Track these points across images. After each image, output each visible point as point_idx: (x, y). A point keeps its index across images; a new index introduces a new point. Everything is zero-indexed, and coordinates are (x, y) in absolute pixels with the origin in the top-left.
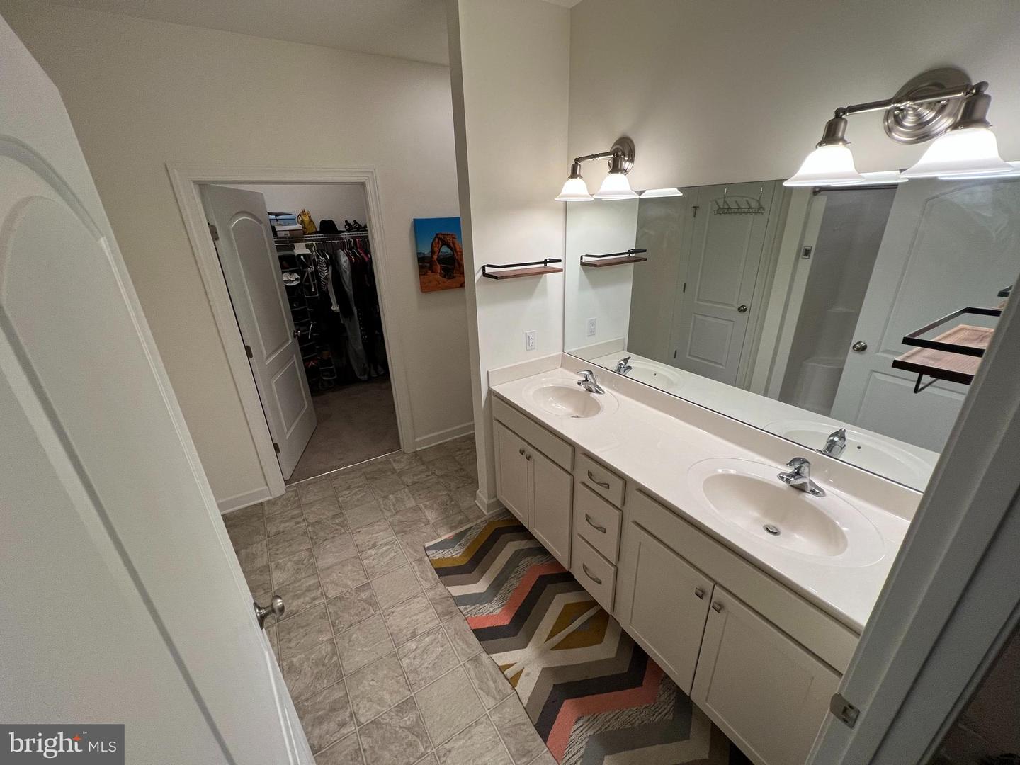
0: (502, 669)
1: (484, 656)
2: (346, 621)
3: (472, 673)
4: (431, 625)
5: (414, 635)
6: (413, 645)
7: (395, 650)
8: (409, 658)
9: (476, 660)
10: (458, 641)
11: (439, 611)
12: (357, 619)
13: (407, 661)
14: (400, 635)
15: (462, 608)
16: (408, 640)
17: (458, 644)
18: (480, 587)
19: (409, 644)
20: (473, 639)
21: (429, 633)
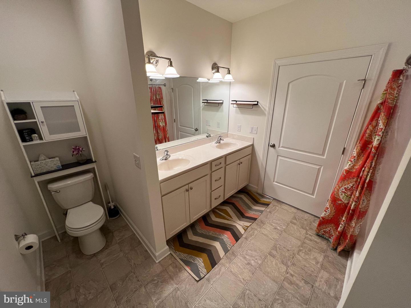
0: (245, 230)
1: (244, 236)
2: (289, 253)
3: (251, 238)
4: (241, 258)
5: (249, 264)
6: (252, 262)
7: (258, 269)
8: (258, 261)
9: (246, 238)
10: (243, 246)
11: (234, 257)
12: (285, 250)
13: (259, 261)
14: (251, 270)
15: (229, 249)
16: (252, 265)
17: (244, 246)
18: (217, 245)
19: (253, 264)
20: (239, 241)
21: (245, 258)
